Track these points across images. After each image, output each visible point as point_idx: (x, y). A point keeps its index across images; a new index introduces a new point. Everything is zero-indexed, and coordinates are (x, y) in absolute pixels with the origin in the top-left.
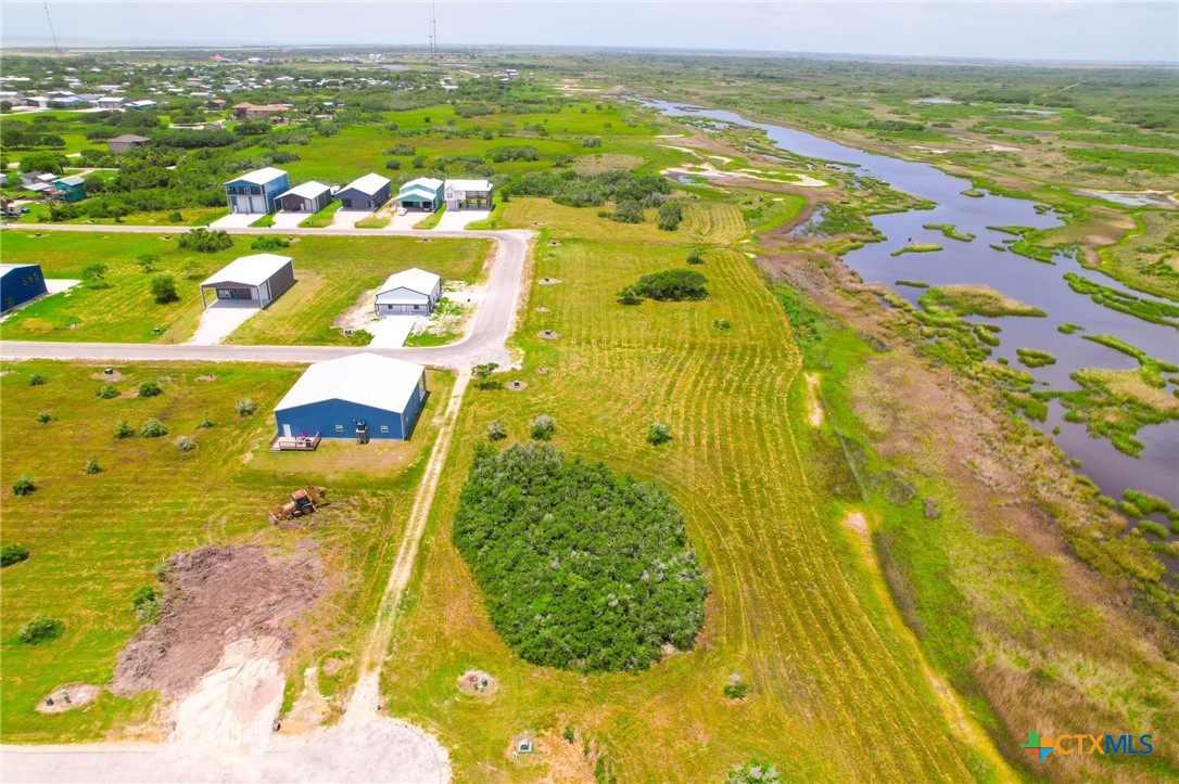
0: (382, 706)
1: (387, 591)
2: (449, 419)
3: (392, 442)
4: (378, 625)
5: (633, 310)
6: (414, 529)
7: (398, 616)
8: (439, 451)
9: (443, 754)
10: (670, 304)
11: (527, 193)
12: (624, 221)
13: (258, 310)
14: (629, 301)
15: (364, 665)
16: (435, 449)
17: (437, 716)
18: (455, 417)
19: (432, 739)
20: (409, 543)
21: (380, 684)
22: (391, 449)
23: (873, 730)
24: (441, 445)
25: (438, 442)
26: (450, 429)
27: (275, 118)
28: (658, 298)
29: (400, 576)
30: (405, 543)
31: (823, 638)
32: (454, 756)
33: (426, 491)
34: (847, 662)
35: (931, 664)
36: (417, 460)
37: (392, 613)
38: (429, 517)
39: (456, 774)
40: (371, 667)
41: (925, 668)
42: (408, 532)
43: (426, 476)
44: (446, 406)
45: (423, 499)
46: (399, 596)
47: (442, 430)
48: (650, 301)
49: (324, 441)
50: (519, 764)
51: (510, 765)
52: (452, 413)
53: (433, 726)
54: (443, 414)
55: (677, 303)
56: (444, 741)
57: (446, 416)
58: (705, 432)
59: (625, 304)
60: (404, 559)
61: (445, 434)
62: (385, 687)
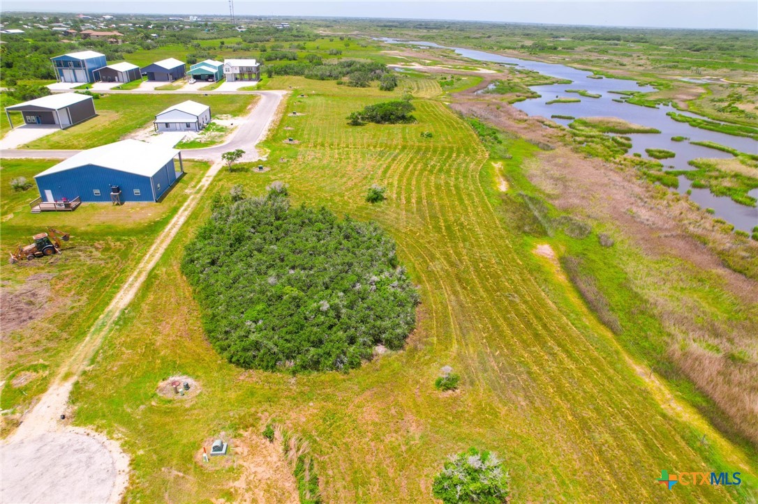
0: (67, 414)
1: (106, 310)
2: (200, 189)
3: (145, 203)
4: (88, 338)
5: (359, 128)
6: (148, 262)
7: (111, 330)
8: (185, 210)
9: (123, 462)
10: (387, 125)
11: (287, 73)
12: (355, 86)
13: (59, 129)
14: (355, 123)
15: (60, 376)
16: (182, 208)
17: (127, 421)
18: (205, 188)
19: (115, 446)
20: (140, 273)
21: (72, 393)
22: (142, 208)
23: (589, 414)
24: (188, 206)
25: (186, 204)
26: (199, 196)
27: (112, 40)
28: (378, 122)
29: (123, 298)
30: (135, 273)
31: (527, 336)
32: (134, 463)
33: (168, 235)
34: (554, 355)
35: (632, 355)
36: (164, 216)
37: (106, 329)
38: (164, 255)
39: (132, 484)
40: (67, 377)
41: (626, 358)
42: (141, 265)
43: (169, 226)
44: (200, 181)
45: (162, 242)
46: (117, 314)
47: (191, 197)
48: (372, 124)
49: (84, 204)
50: (210, 467)
51: (200, 469)
52: (203, 186)
53: (121, 432)
54: (195, 187)
55: (393, 125)
56: (128, 447)
57: (198, 188)
58: (414, 195)
59: (354, 125)
60: (131, 285)
61: (193, 199)
62: (76, 395)
